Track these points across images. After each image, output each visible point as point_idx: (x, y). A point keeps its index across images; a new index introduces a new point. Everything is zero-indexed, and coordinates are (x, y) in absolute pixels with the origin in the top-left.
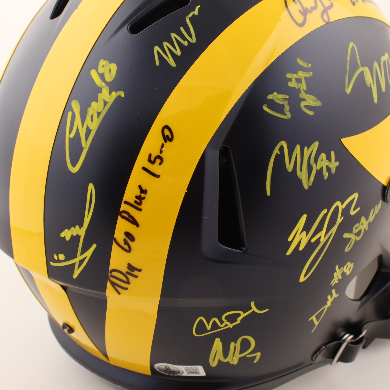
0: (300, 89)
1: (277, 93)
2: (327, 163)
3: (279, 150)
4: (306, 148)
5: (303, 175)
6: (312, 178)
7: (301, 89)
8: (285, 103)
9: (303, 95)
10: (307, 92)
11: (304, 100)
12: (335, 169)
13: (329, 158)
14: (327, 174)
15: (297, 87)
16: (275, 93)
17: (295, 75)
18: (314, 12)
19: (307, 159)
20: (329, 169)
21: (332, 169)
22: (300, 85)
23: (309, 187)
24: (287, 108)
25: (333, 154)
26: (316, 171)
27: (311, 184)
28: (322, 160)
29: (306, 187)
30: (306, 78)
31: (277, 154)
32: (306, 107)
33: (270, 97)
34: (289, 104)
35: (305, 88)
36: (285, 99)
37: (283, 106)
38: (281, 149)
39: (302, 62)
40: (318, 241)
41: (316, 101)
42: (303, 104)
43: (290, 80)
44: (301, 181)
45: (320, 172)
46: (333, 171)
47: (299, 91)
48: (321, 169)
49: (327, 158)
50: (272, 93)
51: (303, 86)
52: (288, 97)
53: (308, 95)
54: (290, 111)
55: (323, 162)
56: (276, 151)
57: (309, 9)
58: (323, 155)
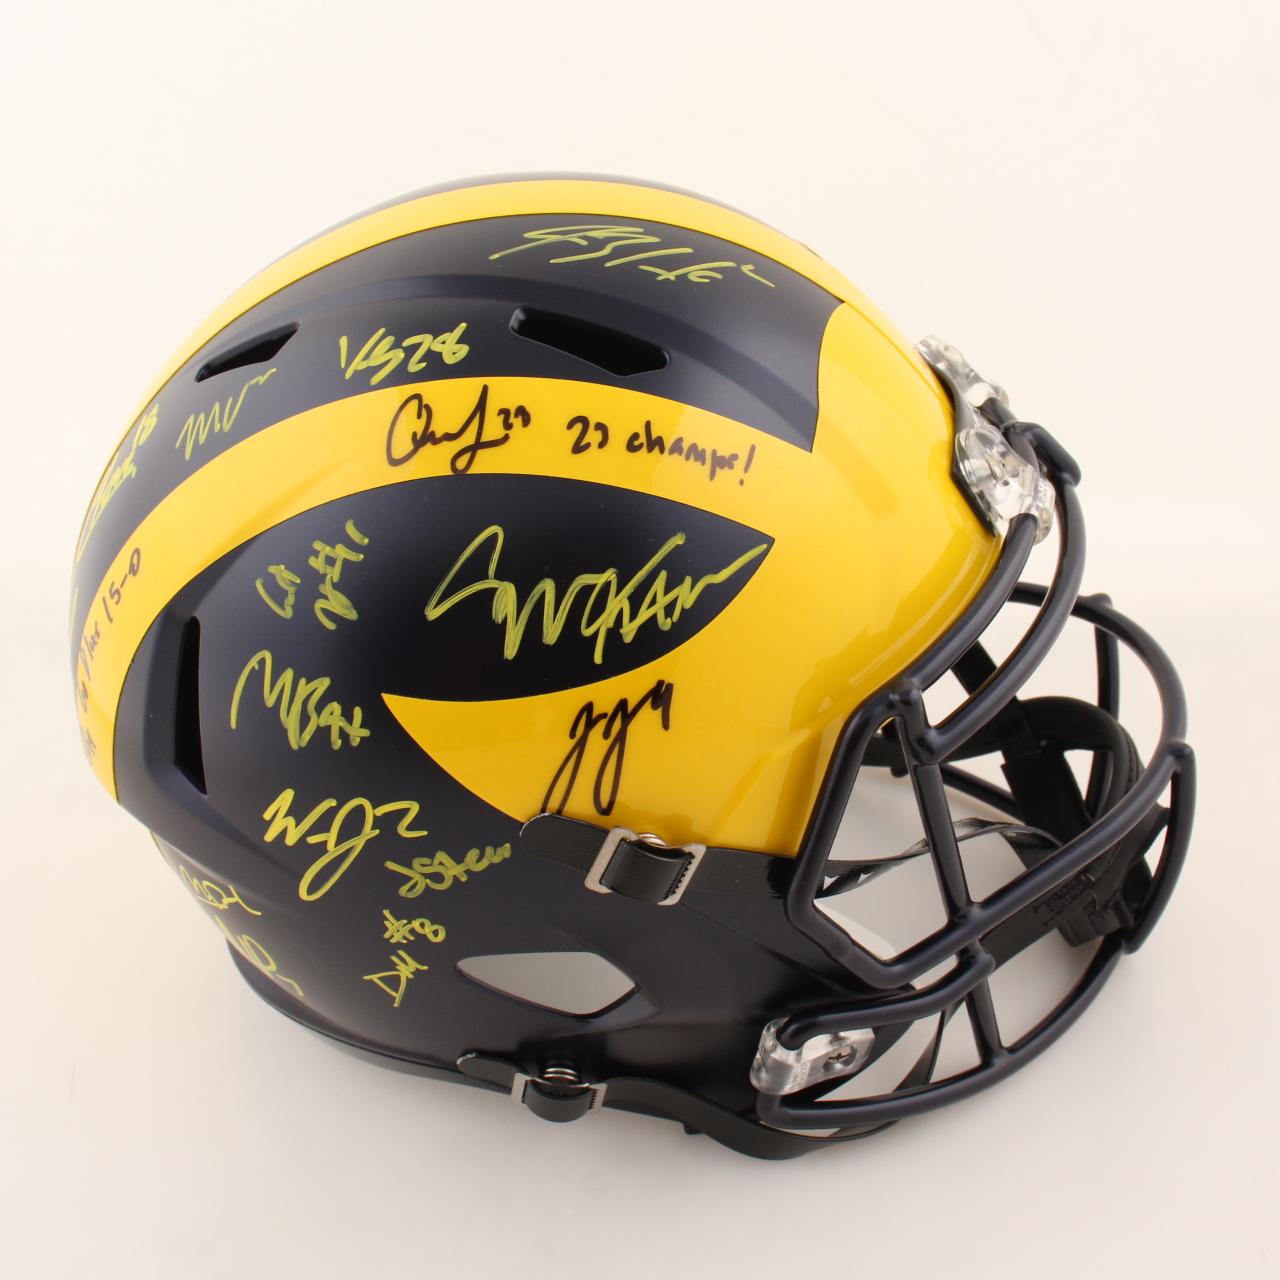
0: (326, 575)
1: (286, 568)
2: (343, 723)
3: (259, 663)
4: (303, 681)
5: (291, 722)
6: (307, 735)
7: (329, 577)
8: (291, 590)
9: (326, 588)
10: (336, 586)
11: (326, 597)
12: (358, 740)
13: (348, 716)
14: (339, 742)
15: (322, 571)
16: (283, 567)
17: (328, 549)
18: (445, 444)
19: (302, 700)
20: (343, 735)
21: (351, 737)
22: (329, 569)
23: (300, 747)
24: (290, 600)
25: (358, 712)
26: (316, 726)
27: (304, 744)
28: (332, 714)
29: (294, 746)
30: (346, 562)
31: (253, 668)
32: (326, 612)
33: (272, 569)
34: (297, 594)
35: (336, 578)
36: (293, 583)
37: (285, 593)
38: (262, 662)
39: (355, 530)
40: (322, 848)
41: (347, 608)
42: (320, 604)
43: (316, 554)
44: (286, 730)
45: (323, 733)
46: (355, 742)
47: (322, 578)
48: (328, 728)
49: (343, 715)
50: (278, 565)
51: (334, 573)
52: (298, 581)
53: (336, 593)
54: (293, 607)
55: (332, 716)
56: (253, 663)
57: (438, 435)
58: (336, 707)
